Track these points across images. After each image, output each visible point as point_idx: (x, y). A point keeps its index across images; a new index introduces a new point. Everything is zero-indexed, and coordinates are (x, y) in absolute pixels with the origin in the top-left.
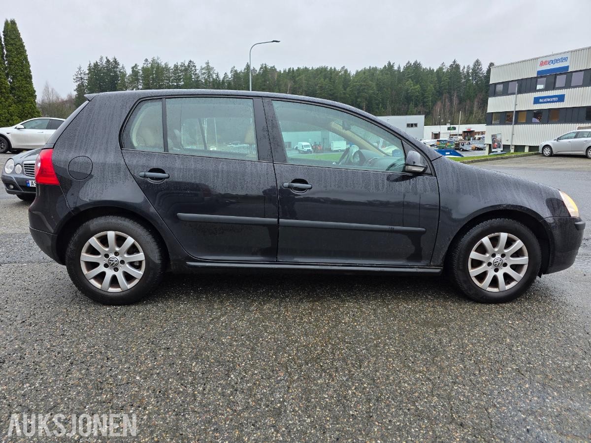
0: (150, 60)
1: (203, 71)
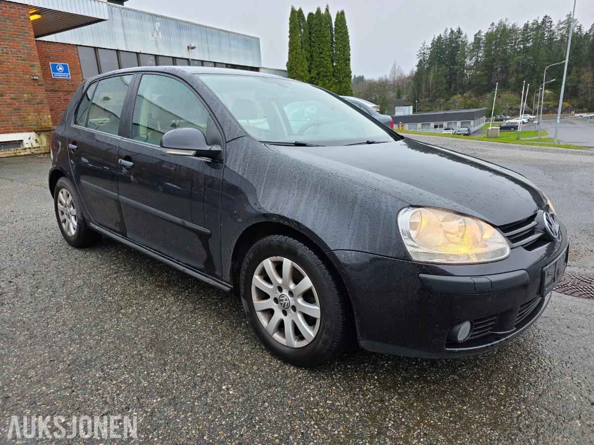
0: (496, 24)
1: (561, 26)
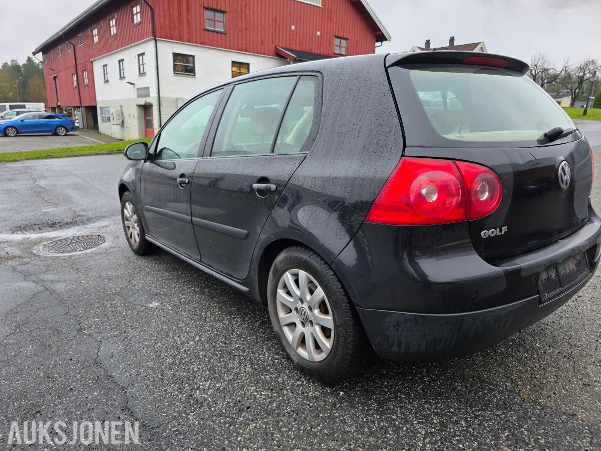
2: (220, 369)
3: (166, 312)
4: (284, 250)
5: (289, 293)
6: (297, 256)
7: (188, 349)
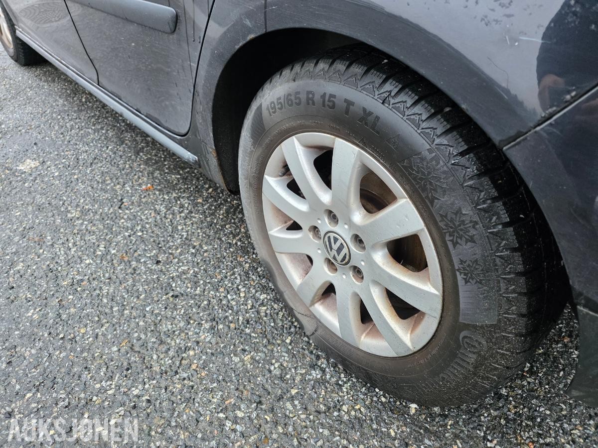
2: (143, 336)
3: (46, 183)
4: (286, 72)
5: (293, 187)
6: (332, 96)
7: (78, 278)
